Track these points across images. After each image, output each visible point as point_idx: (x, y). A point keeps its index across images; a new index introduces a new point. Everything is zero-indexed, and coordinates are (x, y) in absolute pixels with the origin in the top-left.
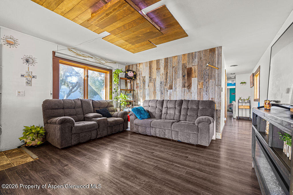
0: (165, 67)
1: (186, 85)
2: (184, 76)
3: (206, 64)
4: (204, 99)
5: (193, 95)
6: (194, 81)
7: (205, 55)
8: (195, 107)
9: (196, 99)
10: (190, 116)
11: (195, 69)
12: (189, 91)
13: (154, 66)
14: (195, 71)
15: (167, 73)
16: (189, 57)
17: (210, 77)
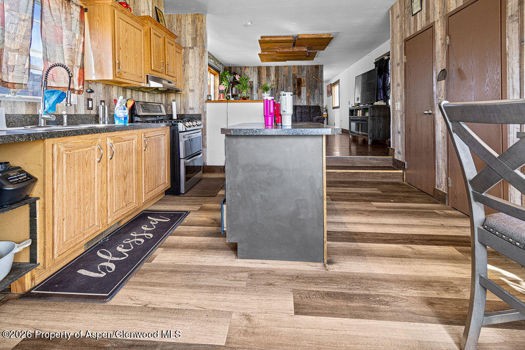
0: (276, 74)
1: (297, 92)
2: (294, 85)
3: (313, 76)
4: (312, 105)
5: (303, 101)
6: (304, 90)
7: (311, 70)
8: (307, 111)
9: (305, 105)
10: (304, 118)
11: (304, 80)
12: (299, 98)
13: (264, 73)
14: (304, 81)
15: (278, 81)
16: (299, 69)
17: (316, 87)
